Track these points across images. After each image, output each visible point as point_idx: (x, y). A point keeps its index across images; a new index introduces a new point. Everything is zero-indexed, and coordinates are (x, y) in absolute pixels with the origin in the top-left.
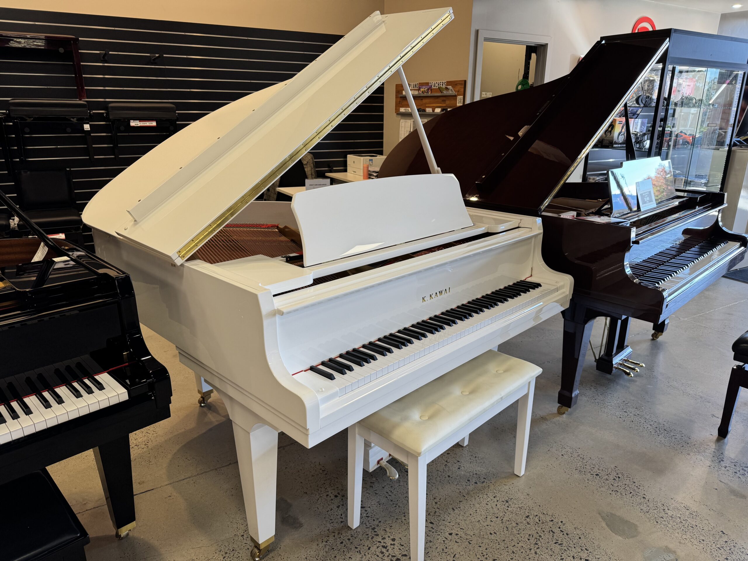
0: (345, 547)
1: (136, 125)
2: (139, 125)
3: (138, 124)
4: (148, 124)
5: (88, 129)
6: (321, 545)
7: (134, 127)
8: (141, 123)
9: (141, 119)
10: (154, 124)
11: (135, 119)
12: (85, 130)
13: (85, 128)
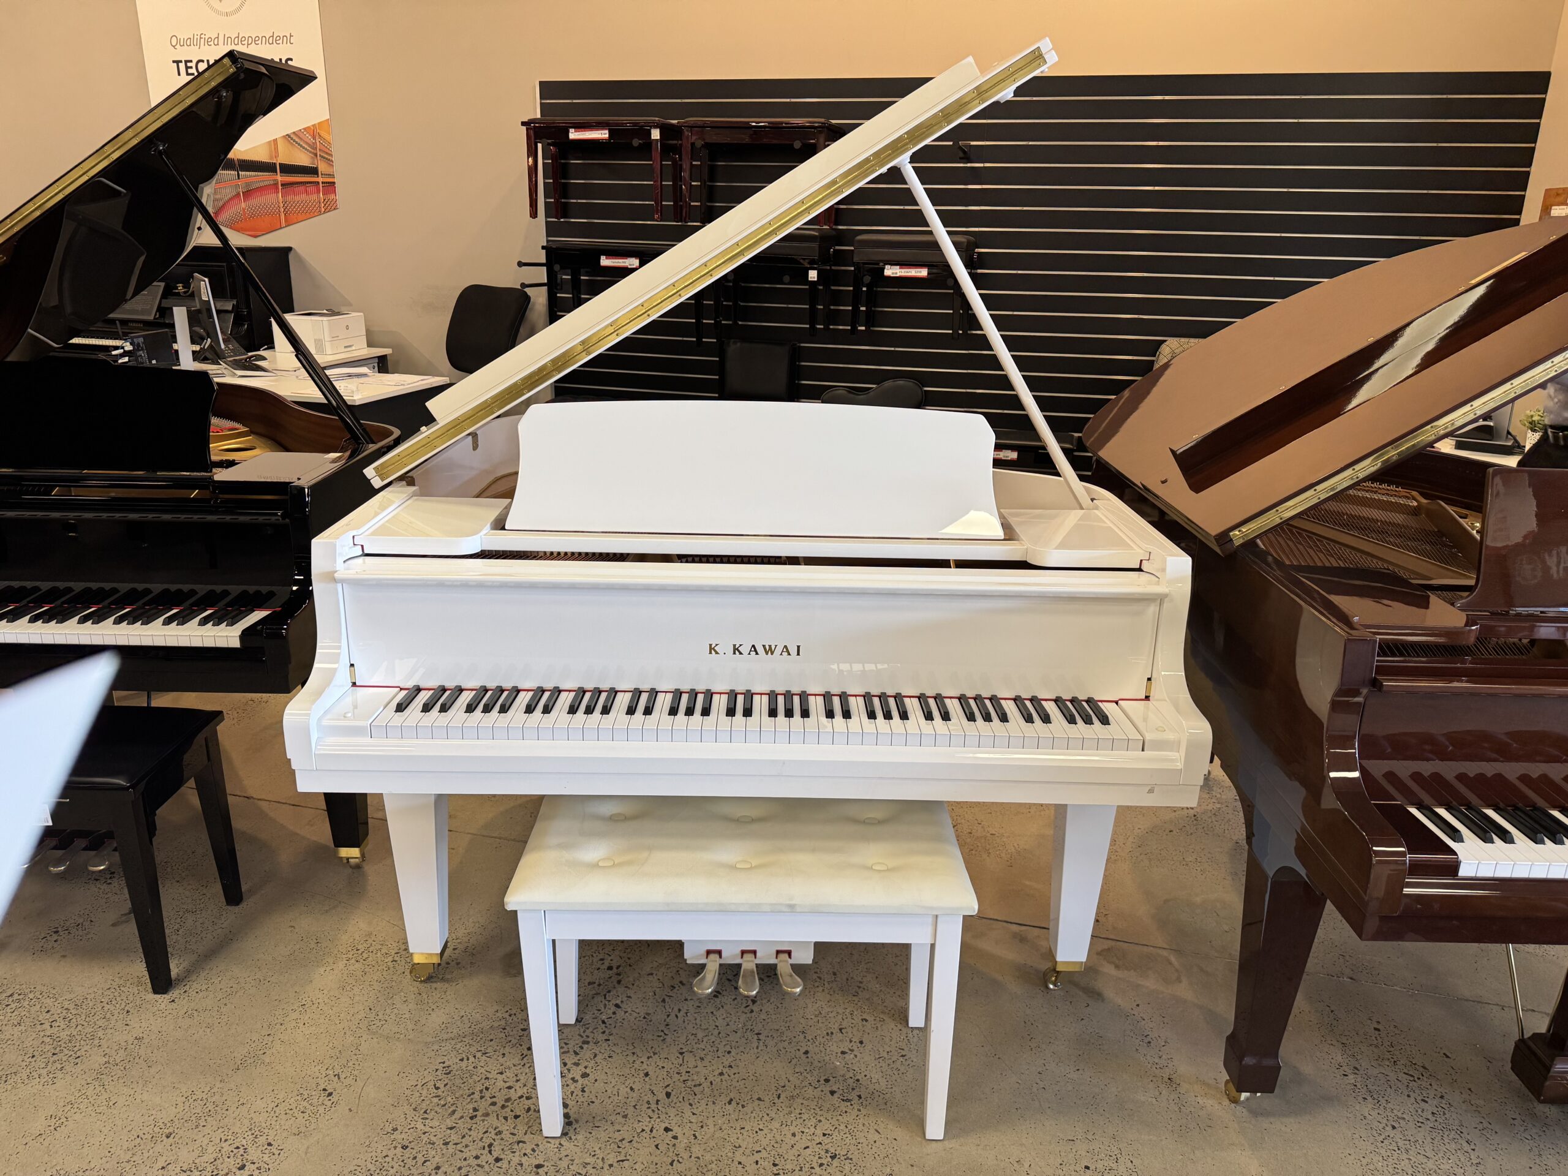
0: (518, 1038)
1: (893, 273)
2: (898, 275)
3: (896, 273)
4: (913, 272)
5: (814, 278)
6: (499, 1014)
7: (889, 277)
8: (903, 270)
9: (903, 264)
10: (923, 273)
11: (893, 263)
12: (810, 279)
13: (810, 276)
